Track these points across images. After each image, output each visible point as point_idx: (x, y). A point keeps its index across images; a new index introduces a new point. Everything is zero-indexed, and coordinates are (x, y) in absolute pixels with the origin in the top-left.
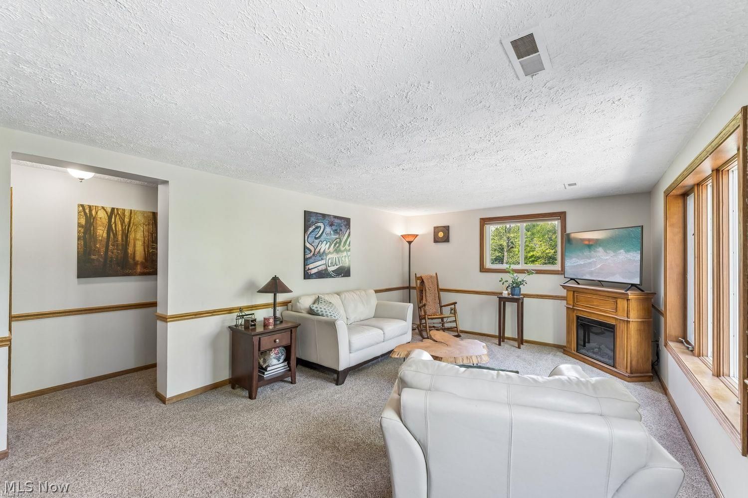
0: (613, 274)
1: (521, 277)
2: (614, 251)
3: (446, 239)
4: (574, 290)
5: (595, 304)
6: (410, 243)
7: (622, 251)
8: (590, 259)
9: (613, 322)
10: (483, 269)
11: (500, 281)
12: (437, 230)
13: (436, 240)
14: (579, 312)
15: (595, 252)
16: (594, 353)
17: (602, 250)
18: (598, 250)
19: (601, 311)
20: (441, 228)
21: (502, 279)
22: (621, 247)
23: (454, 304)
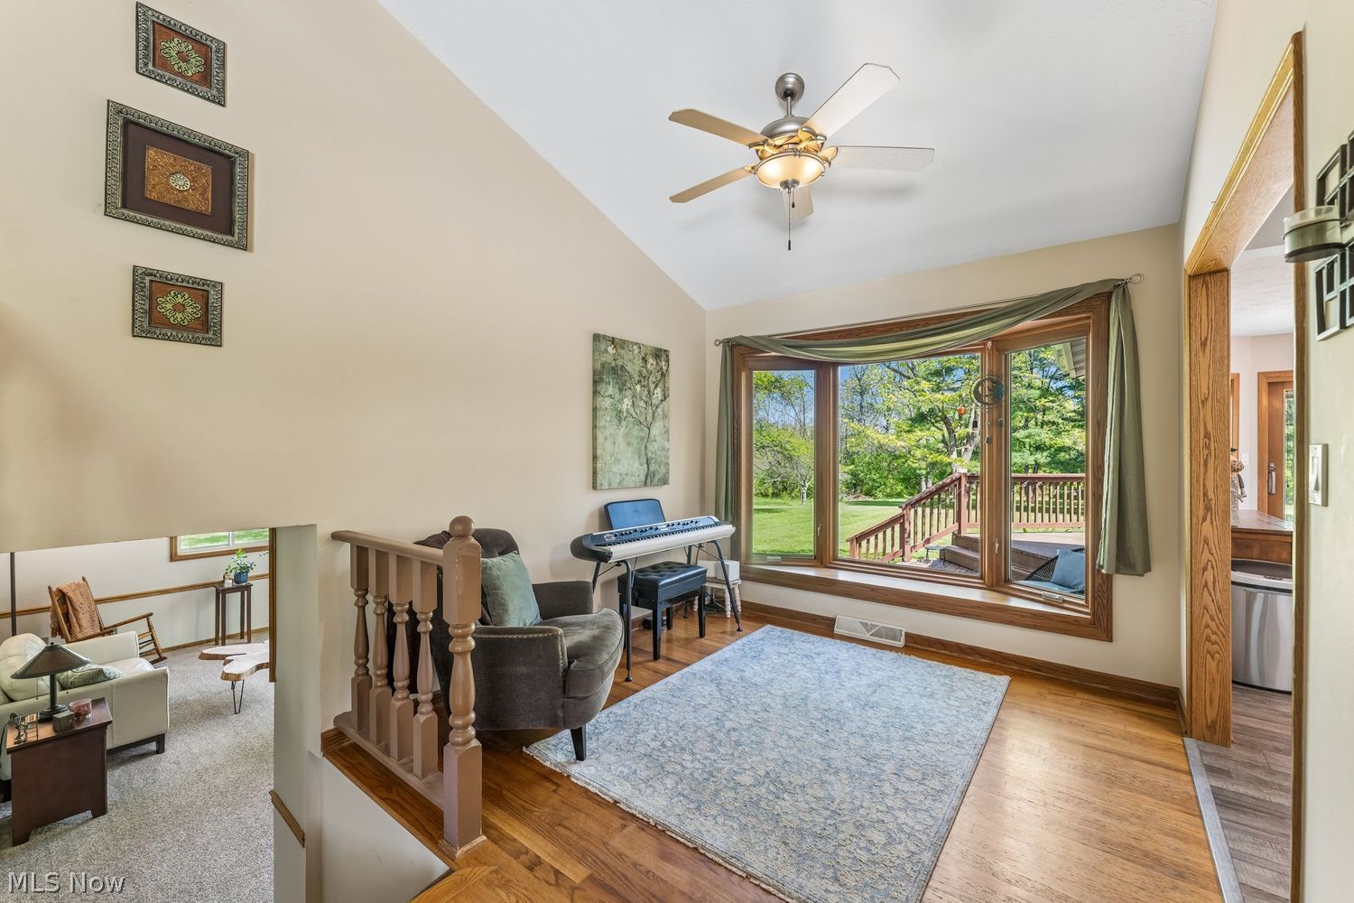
10: (175, 557)
21: (229, 563)
23: (147, 616)
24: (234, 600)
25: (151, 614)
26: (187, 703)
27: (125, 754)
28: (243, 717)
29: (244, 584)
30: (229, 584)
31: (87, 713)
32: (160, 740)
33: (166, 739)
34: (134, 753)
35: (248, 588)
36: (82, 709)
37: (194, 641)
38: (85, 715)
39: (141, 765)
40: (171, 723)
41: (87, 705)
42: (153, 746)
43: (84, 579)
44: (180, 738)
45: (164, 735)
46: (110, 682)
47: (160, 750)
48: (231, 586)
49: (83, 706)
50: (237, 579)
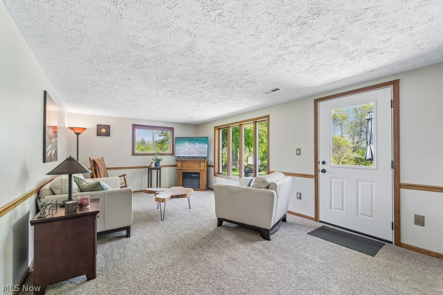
0: (193, 153)
1: (159, 157)
2: (193, 144)
3: (108, 134)
4: (181, 161)
5: (191, 166)
6: (78, 134)
7: (197, 143)
8: (181, 147)
9: (199, 171)
10: (134, 154)
11: (152, 159)
12: (99, 127)
13: (99, 134)
14: (183, 170)
15: (184, 144)
16: (190, 185)
17: (188, 143)
18: (185, 143)
19: (194, 168)
20: (104, 126)
21: (153, 158)
22: (197, 142)
23: (124, 175)
24: (154, 172)
25: (125, 175)
26: (139, 213)
27: (112, 235)
28: (166, 223)
29: (158, 167)
30: (153, 166)
31: (87, 204)
32: (128, 229)
33: (131, 230)
34: (116, 235)
35: (160, 169)
36: (84, 201)
37: (140, 190)
38: (86, 205)
39: (118, 243)
40: (133, 222)
41: (87, 199)
42: (124, 233)
43: (102, 158)
44: (137, 230)
45: (130, 227)
46: (104, 191)
47: (128, 236)
48: (154, 167)
49: (85, 199)
50: (156, 164)
